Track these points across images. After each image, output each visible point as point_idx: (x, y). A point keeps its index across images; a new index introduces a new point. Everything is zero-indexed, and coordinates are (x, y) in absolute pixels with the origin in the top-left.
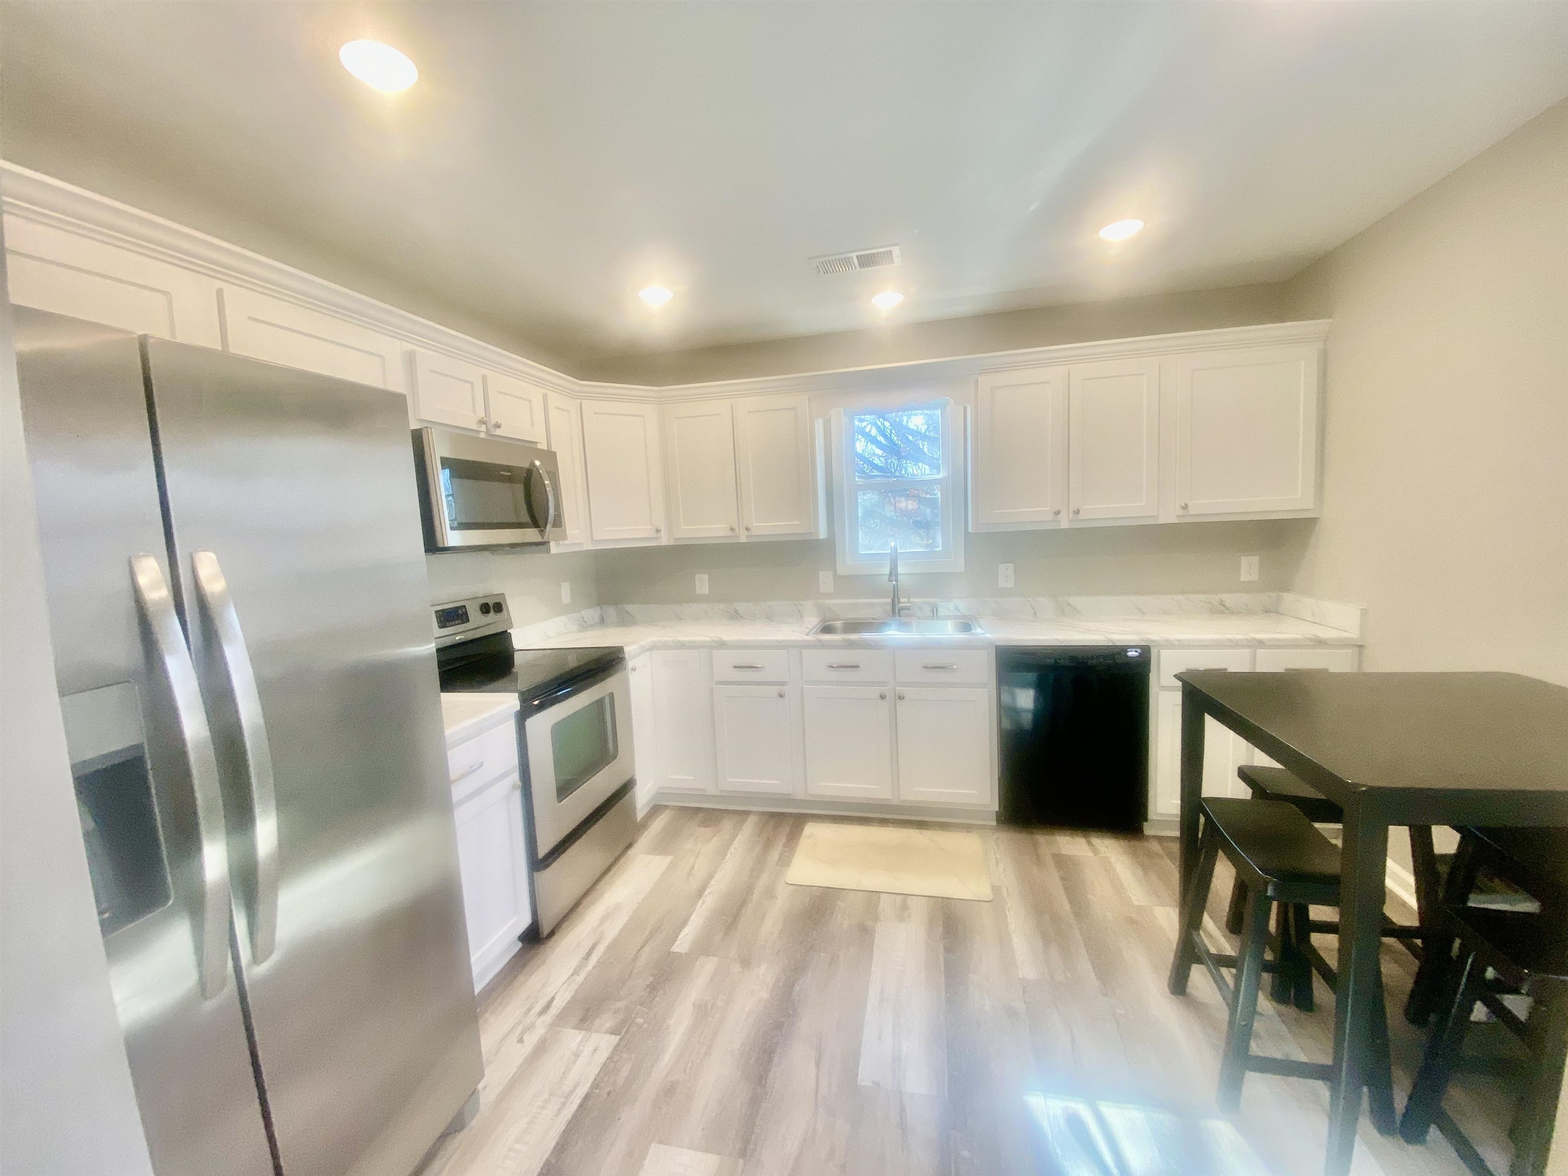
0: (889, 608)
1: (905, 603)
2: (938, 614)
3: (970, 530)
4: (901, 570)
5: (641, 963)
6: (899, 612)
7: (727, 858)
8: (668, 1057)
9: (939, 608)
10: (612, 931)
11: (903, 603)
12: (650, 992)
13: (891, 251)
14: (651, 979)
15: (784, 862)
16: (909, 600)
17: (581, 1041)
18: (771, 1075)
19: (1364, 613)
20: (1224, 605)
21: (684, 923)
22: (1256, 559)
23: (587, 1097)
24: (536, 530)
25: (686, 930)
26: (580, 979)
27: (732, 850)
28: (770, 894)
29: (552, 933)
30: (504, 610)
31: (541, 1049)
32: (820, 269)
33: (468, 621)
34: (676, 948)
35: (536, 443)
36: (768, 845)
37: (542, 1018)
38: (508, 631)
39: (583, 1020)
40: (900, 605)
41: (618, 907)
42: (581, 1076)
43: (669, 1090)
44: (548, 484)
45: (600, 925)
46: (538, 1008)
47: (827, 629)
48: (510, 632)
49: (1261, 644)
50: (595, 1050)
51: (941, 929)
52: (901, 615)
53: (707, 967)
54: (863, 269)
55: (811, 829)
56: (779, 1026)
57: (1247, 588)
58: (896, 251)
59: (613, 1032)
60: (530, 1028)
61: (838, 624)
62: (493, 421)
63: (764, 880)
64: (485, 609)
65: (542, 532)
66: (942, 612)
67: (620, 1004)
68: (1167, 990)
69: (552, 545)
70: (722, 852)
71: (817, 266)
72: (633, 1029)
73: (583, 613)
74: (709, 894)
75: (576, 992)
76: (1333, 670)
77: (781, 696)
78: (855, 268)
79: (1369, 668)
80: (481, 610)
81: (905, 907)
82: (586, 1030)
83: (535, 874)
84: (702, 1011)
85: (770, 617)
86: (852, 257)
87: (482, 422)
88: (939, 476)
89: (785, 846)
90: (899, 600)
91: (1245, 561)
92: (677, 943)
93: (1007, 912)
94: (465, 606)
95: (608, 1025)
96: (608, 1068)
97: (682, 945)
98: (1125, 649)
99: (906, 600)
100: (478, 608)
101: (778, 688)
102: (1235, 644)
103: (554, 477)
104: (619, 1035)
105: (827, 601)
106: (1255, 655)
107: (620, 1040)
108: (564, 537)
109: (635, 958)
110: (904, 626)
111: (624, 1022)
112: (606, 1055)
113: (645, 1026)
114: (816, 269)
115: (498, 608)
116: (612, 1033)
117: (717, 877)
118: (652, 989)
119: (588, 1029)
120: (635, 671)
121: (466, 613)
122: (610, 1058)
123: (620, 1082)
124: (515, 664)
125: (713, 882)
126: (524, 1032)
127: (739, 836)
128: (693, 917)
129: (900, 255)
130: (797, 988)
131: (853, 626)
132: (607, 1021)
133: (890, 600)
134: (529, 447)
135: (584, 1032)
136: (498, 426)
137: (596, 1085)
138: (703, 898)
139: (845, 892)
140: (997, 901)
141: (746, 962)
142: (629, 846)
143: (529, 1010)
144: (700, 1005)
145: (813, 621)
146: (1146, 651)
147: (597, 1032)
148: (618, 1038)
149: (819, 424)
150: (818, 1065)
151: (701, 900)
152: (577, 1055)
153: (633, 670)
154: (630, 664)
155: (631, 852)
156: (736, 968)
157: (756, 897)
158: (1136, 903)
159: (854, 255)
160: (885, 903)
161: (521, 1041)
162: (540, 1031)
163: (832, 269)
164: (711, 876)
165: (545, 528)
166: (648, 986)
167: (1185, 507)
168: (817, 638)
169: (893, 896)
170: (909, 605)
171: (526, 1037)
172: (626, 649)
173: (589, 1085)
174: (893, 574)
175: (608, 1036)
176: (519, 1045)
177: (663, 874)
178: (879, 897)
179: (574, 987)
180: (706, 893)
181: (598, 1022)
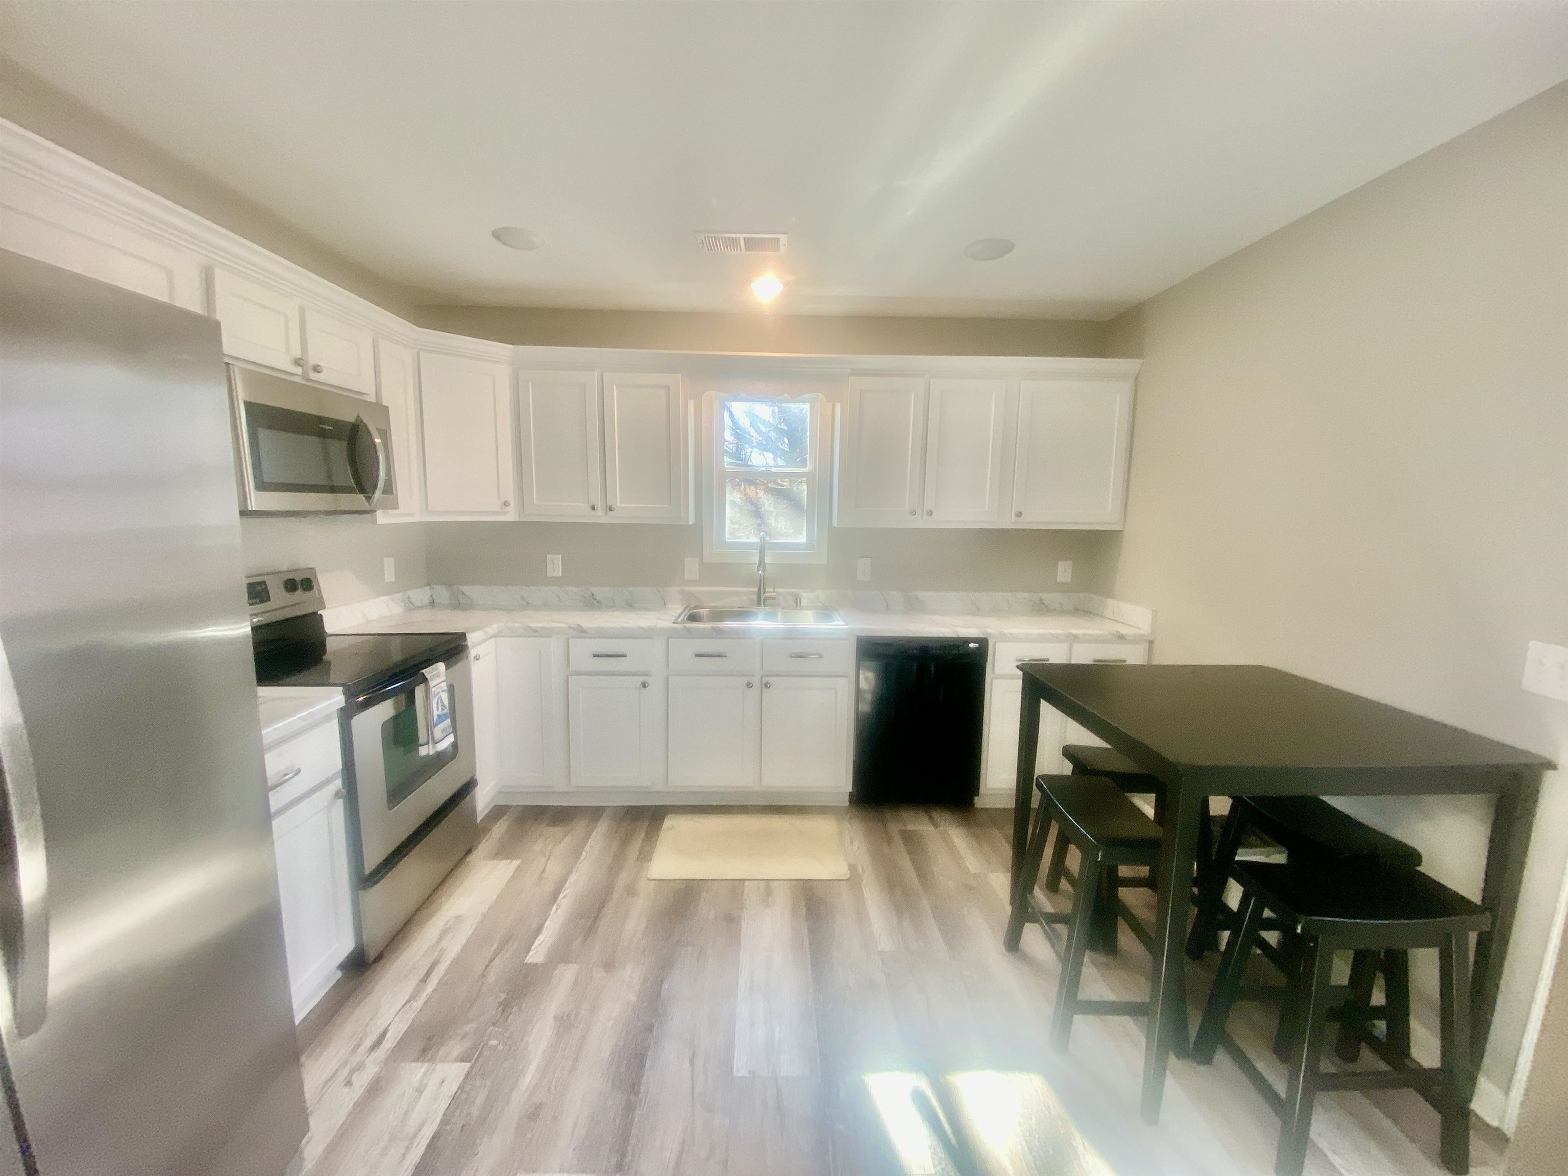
0: (755, 597)
1: (771, 593)
2: (802, 605)
3: (835, 524)
4: (768, 560)
5: (492, 977)
6: (764, 602)
7: (583, 857)
8: (528, 1079)
9: (802, 599)
10: (453, 948)
11: (769, 592)
12: (503, 1010)
13: (778, 239)
14: (503, 996)
15: (645, 856)
16: (774, 590)
17: (425, 1074)
18: (644, 1080)
19: (1155, 614)
20: (1043, 604)
21: (538, 931)
22: (1069, 564)
23: (436, 1137)
24: (362, 496)
25: (541, 938)
26: (418, 1004)
27: (587, 848)
28: (631, 891)
29: (379, 958)
30: (315, 587)
31: (375, 1089)
32: (705, 244)
33: (268, 599)
34: (531, 958)
35: (363, 394)
36: (625, 842)
37: (373, 1056)
38: (319, 612)
39: (424, 1051)
40: (766, 594)
41: (458, 919)
42: (428, 1113)
43: (533, 1113)
44: (379, 443)
45: (438, 943)
46: (368, 1042)
47: (693, 618)
48: (321, 613)
49: (1075, 638)
50: (443, 1082)
51: (804, 911)
52: (766, 604)
53: (566, 975)
54: (749, 253)
55: (670, 822)
56: (649, 1029)
57: (1063, 588)
58: (783, 239)
59: (463, 1059)
60: (360, 1067)
61: (703, 612)
62: (312, 361)
63: (623, 878)
64: (291, 586)
65: (369, 499)
66: (804, 603)
67: (468, 1028)
68: (1003, 948)
69: (379, 513)
70: (576, 853)
71: (702, 241)
72: (486, 1053)
73: (411, 593)
74: (564, 897)
75: (413, 1021)
76: (1130, 662)
77: (644, 685)
78: (741, 250)
79: (1156, 662)
80: (286, 588)
81: (769, 892)
82: (429, 1061)
83: (361, 893)
84: (564, 1023)
85: (631, 605)
86: (739, 238)
87: (298, 362)
88: (806, 470)
89: (644, 841)
90: (765, 589)
91: (1061, 565)
92: (531, 953)
93: (864, 889)
94: (264, 583)
95: (456, 1052)
96: (457, 1101)
97: (537, 954)
98: (967, 641)
99: (771, 590)
100: (282, 586)
101: (642, 679)
102: (1056, 639)
103: (385, 434)
104: (470, 1061)
105: (692, 589)
106: (1071, 648)
107: (472, 1067)
108: (395, 506)
109: (483, 976)
110: (771, 616)
111: (474, 1047)
112: (454, 1088)
113: (501, 1047)
114: (700, 243)
115: (308, 584)
116: (462, 1061)
117: (573, 878)
118: (505, 1006)
119: (432, 1060)
120: (477, 660)
121: (266, 591)
122: (461, 1088)
123: (475, 1111)
124: (327, 651)
125: (567, 885)
126: (353, 1071)
127: (594, 834)
128: (548, 923)
129: (786, 243)
130: (666, 986)
131: (719, 615)
132: (455, 1047)
133: (756, 590)
134: (354, 398)
135: (427, 1064)
136: (317, 369)
137: (446, 1121)
138: (558, 902)
139: (709, 882)
140: (854, 880)
141: (609, 966)
142: (469, 852)
143: (358, 1046)
144: (562, 1017)
145: (676, 609)
146: (983, 643)
147: (443, 1061)
148: (468, 1065)
149: (691, 405)
150: (692, 1062)
151: (556, 904)
152: (420, 1091)
153: (477, 658)
154: (473, 652)
155: (471, 858)
156: (599, 973)
157: (616, 895)
158: (973, 871)
159: (742, 236)
160: (751, 894)
161: (349, 1083)
162: (372, 1069)
163: (717, 246)
164: (564, 879)
165: (373, 493)
166: (500, 1004)
167: (1019, 514)
168: (685, 626)
169: (756, 882)
170: (774, 594)
171: (354, 1079)
172: (469, 636)
173: (438, 1121)
174: (761, 563)
175: (458, 1065)
176: (346, 1090)
177: (509, 881)
178: (743, 887)
179: (411, 1015)
180: (561, 896)
181: (443, 1051)
